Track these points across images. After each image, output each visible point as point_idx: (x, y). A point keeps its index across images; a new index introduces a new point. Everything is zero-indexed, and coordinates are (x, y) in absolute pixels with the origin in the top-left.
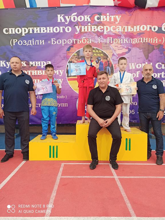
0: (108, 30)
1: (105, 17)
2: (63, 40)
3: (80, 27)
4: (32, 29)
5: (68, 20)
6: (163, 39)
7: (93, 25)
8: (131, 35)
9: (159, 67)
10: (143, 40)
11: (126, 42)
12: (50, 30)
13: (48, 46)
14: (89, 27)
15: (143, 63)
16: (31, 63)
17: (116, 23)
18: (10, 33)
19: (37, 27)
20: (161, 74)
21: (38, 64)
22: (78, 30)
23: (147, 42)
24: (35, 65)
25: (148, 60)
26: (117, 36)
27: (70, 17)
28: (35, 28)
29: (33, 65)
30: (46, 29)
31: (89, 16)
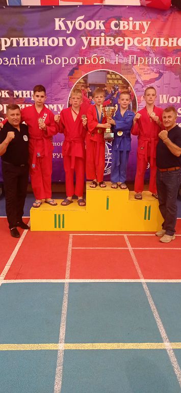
0: (131, 44)
1: (126, 23)
2: (63, 58)
3: (89, 38)
4: (17, 40)
5: (71, 27)
7: (108, 36)
8: (164, 52)
10: (180, 61)
11: (156, 61)
12: (44, 42)
13: (40, 67)
14: (103, 39)
15: (179, 96)
16: (16, 92)
17: (143, 33)
19: (24, 36)
21: (27, 95)
22: (86, 43)
24: (23, 96)
26: (144, 53)
27: (73, 22)
28: (21, 39)
29: (19, 96)
30: (38, 41)
31: (102, 21)
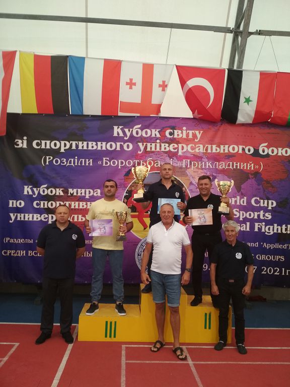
0: (185, 150)
1: (180, 132)
2: (120, 161)
3: (145, 144)
4: (76, 143)
5: (128, 134)
6: (261, 165)
7: (163, 143)
8: (216, 158)
9: (256, 203)
10: (233, 166)
11: (209, 166)
12: (102, 146)
13: (97, 168)
14: (158, 145)
15: (234, 197)
16: (70, 191)
17: (196, 140)
18: (43, 147)
19: (83, 140)
20: (259, 213)
21: (81, 193)
22: (142, 148)
23: (238, 168)
24: (77, 194)
25: (240, 193)
26: (197, 158)
27: (131, 130)
28: (80, 143)
29: (73, 193)
30: (97, 145)
31: (158, 130)
